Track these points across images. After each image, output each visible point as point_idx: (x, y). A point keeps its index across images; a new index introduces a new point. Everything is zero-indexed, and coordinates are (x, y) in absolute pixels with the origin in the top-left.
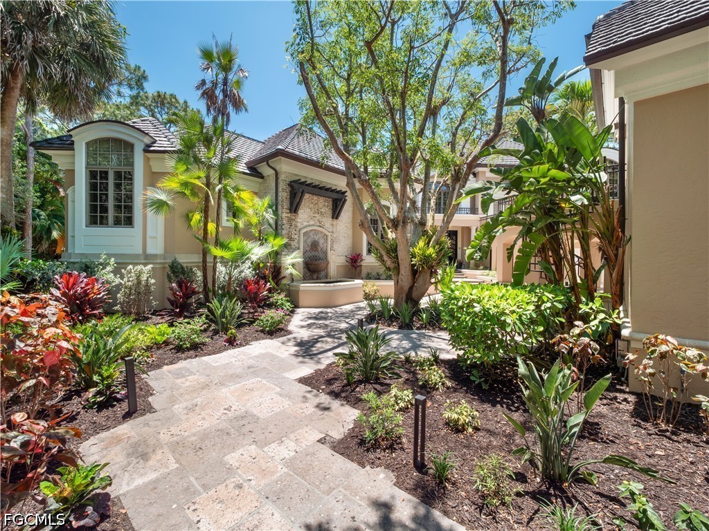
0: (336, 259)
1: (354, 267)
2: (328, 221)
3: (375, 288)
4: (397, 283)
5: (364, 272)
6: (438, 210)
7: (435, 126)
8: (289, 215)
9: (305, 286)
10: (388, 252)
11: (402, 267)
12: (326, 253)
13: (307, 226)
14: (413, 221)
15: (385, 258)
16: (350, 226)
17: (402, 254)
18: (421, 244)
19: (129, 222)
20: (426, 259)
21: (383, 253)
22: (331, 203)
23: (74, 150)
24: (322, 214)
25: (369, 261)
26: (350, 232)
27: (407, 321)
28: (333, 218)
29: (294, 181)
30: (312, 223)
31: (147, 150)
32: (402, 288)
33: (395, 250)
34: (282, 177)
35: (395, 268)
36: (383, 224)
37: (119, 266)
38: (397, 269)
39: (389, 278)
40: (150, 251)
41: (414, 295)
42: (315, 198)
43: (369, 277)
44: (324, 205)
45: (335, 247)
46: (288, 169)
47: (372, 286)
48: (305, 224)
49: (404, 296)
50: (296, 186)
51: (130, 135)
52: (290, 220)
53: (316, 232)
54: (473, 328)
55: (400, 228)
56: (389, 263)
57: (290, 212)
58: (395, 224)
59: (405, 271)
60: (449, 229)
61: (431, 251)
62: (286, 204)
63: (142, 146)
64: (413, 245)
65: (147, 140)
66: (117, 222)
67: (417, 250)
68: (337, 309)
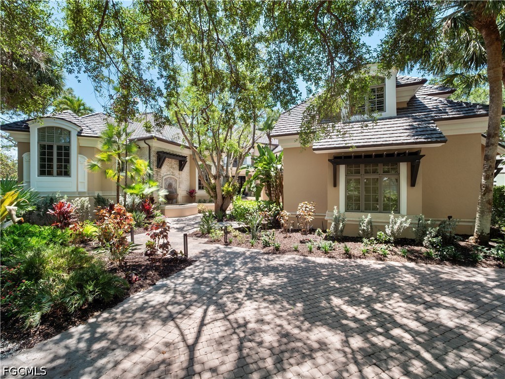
0: (182, 192)
1: (191, 196)
2: (177, 172)
3: (204, 207)
4: (216, 203)
5: (197, 199)
6: (234, 166)
7: (231, 133)
8: (157, 169)
9: (168, 207)
10: (212, 189)
11: (218, 196)
12: (176, 190)
13: (166, 175)
14: (223, 175)
15: (211, 192)
16: (188, 174)
17: (218, 190)
18: (226, 185)
19: (67, 174)
20: (228, 192)
21: (210, 190)
22: (178, 162)
23: (29, 132)
24: (174, 168)
25: (200, 193)
26: (189, 178)
27: (221, 219)
28: (179, 170)
29: (159, 152)
30: (169, 173)
31: (79, 134)
32: (218, 205)
33: (215, 188)
34: (153, 149)
35: (215, 196)
36: (209, 176)
37: (70, 198)
38: (216, 197)
39: (210, 202)
40: (80, 190)
41: (224, 208)
42: (170, 160)
43: (200, 202)
44: (175, 163)
45: (181, 186)
46: (156, 145)
47: (202, 206)
48: (165, 174)
49: (219, 208)
50: (161, 154)
51: (68, 126)
52: (157, 172)
53: (171, 178)
54: (241, 213)
55: (217, 179)
56: (212, 194)
57: (157, 168)
58: (215, 178)
59: (219, 198)
60: (239, 175)
61: (230, 189)
62: (155, 164)
63: (77, 133)
64: (223, 186)
65: (79, 129)
66: (59, 174)
67: (224, 188)
68: (186, 217)
